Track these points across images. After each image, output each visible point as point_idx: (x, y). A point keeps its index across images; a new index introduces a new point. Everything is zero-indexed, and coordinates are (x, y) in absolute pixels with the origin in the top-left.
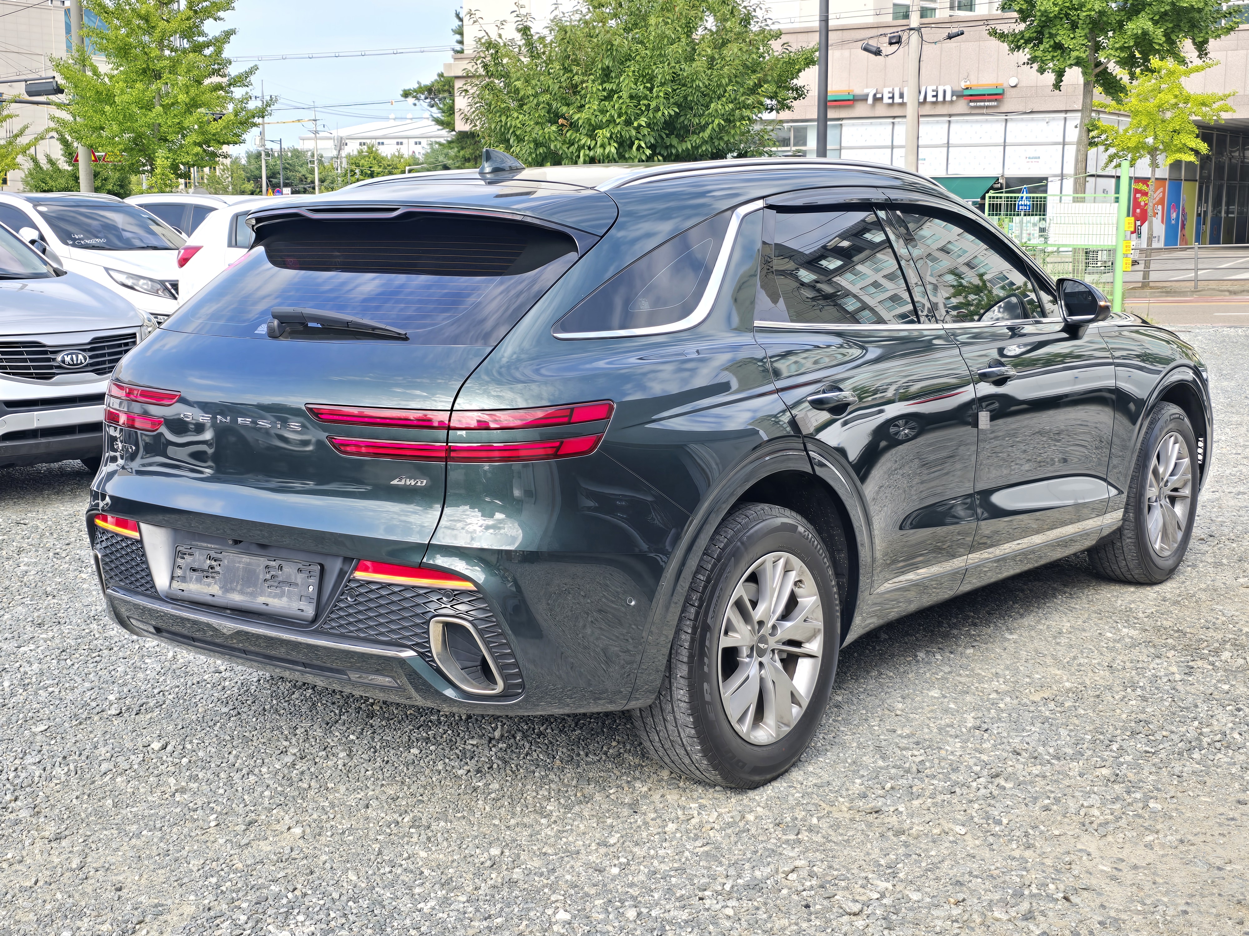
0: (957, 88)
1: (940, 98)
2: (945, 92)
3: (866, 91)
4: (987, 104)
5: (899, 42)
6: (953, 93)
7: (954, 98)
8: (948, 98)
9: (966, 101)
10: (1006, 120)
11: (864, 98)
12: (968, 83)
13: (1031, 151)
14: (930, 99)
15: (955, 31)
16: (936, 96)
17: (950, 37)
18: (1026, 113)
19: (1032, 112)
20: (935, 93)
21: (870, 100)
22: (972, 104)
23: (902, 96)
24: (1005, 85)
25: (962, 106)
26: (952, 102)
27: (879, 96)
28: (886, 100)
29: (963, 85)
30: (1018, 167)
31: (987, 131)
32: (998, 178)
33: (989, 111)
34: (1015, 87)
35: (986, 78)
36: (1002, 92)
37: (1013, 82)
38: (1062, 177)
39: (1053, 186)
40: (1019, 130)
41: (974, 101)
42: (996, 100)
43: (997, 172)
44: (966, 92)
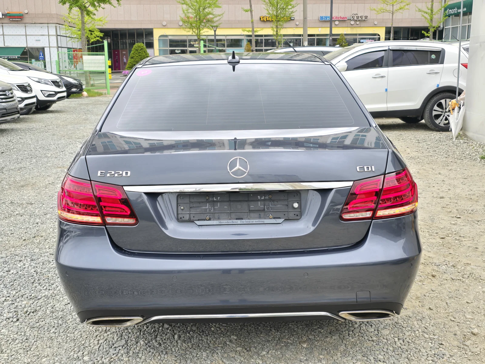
0: (3, 13)
4: (17, 19)
6: (3, 15)
7: (3, 17)
9: (8, 19)
10: (25, 26)
12: (8, 11)
13: (37, 38)
18: (32, 24)
19: (35, 23)
24: (23, 13)
25: (6, 20)
29: (6, 12)
30: (32, 43)
31: (18, 30)
32: (25, 48)
33: (18, 22)
34: (27, 13)
35: (15, 10)
36: (22, 15)
37: (26, 11)
38: (50, 47)
39: (47, 51)
40: (31, 30)
41: (12, 18)
42: (20, 18)
43: (25, 46)
44: (8, 15)
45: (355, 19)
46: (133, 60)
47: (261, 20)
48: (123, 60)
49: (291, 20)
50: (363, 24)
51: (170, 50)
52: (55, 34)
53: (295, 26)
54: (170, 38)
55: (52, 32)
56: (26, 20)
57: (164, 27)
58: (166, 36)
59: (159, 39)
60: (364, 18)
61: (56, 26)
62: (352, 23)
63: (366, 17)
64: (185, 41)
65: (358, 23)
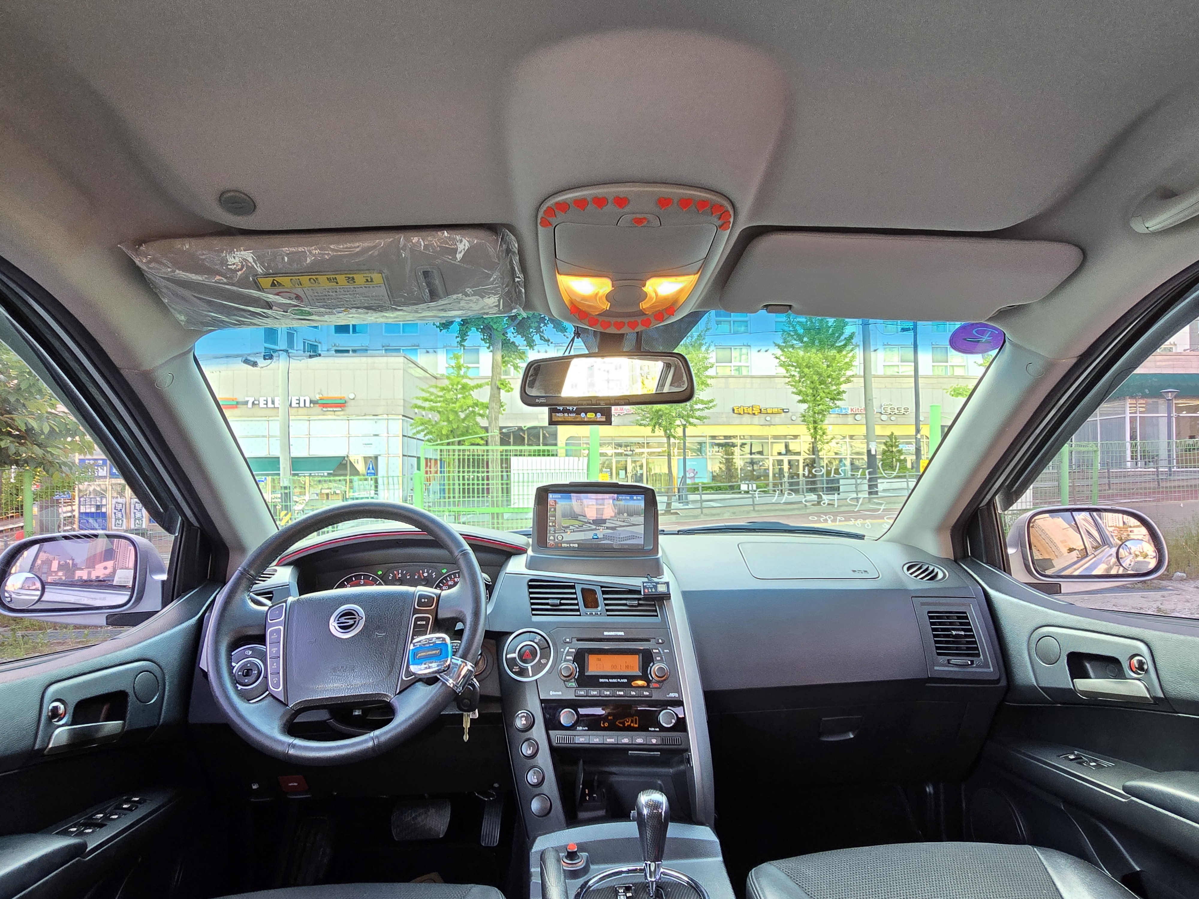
0: (313, 399)
1: (302, 404)
2: (305, 401)
3: (246, 399)
4: (335, 409)
6: (311, 402)
7: (312, 405)
8: (308, 404)
9: (320, 408)
10: (349, 419)
11: (246, 403)
12: (321, 396)
13: (366, 440)
14: (294, 405)
16: (299, 404)
18: (361, 415)
19: (366, 415)
20: (298, 402)
21: (250, 405)
22: (324, 409)
23: (273, 403)
24: (347, 398)
25: (318, 409)
26: (310, 407)
27: (256, 402)
28: (262, 405)
29: (318, 397)
31: (337, 424)
32: (344, 457)
33: (337, 413)
34: (354, 399)
35: (334, 393)
36: (344, 402)
37: (352, 396)
38: (388, 455)
39: (382, 461)
40: (358, 426)
41: (326, 407)
42: (341, 407)
44: (320, 402)
47: (735, 411)
52: (400, 433)
55: (396, 429)
56: (350, 408)
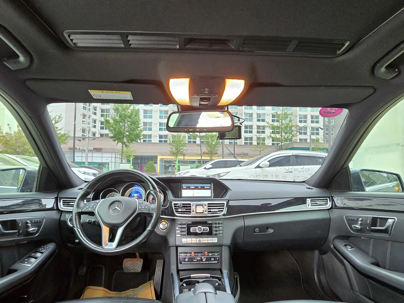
0: (94, 148)
1: (91, 149)
3: (77, 147)
4: (99, 151)
5: (84, 139)
6: (93, 149)
8: (92, 149)
10: (102, 153)
13: (107, 158)
15: (94, 138)
17: (93, 139)
18: (105, 152)
19: (107, 152)
21: (78, 149)
23: (84, 148)
25: (95, 151)
26: (93, 150)
27: (80, 148)
28: (81, 149)
29: (95, 147)
30: (104, 161)
31: (99, 155)
32: (101, 163)
35: (98, 147)
36: (102, 149)
37: (103, 147)
38: (112, 162)
39: (110, 164)
40: (104, 155)
41: (97, 150)
43: (101, 161)
45: (243, 154)
46: (147, 168)
47: (204, 153)
48: (144, 168)
49: (216, 154)
50: (246, 156)
51: (165, 165)
52: (115, 157)
53: (218, 156)
54: (165, 160)
55: (114, 156)
56: (103, 151)
57: (163, 155)
58: (163, 159)
59: (160, 160)
60: (247, 154)
61: (115, 154)
62: (242, 155)
63: (248, 153)
64: (171, 161)
65: (244, 156)
